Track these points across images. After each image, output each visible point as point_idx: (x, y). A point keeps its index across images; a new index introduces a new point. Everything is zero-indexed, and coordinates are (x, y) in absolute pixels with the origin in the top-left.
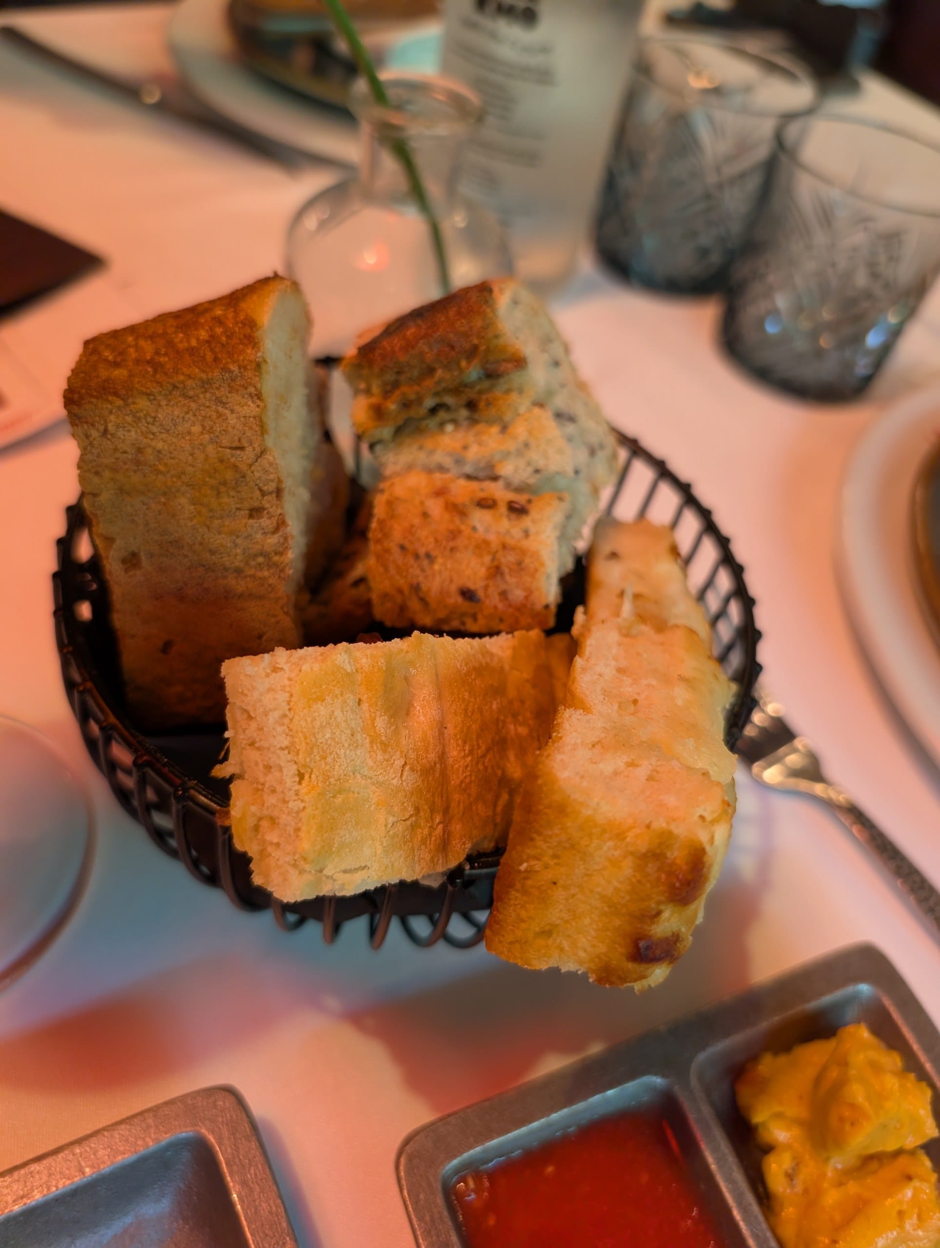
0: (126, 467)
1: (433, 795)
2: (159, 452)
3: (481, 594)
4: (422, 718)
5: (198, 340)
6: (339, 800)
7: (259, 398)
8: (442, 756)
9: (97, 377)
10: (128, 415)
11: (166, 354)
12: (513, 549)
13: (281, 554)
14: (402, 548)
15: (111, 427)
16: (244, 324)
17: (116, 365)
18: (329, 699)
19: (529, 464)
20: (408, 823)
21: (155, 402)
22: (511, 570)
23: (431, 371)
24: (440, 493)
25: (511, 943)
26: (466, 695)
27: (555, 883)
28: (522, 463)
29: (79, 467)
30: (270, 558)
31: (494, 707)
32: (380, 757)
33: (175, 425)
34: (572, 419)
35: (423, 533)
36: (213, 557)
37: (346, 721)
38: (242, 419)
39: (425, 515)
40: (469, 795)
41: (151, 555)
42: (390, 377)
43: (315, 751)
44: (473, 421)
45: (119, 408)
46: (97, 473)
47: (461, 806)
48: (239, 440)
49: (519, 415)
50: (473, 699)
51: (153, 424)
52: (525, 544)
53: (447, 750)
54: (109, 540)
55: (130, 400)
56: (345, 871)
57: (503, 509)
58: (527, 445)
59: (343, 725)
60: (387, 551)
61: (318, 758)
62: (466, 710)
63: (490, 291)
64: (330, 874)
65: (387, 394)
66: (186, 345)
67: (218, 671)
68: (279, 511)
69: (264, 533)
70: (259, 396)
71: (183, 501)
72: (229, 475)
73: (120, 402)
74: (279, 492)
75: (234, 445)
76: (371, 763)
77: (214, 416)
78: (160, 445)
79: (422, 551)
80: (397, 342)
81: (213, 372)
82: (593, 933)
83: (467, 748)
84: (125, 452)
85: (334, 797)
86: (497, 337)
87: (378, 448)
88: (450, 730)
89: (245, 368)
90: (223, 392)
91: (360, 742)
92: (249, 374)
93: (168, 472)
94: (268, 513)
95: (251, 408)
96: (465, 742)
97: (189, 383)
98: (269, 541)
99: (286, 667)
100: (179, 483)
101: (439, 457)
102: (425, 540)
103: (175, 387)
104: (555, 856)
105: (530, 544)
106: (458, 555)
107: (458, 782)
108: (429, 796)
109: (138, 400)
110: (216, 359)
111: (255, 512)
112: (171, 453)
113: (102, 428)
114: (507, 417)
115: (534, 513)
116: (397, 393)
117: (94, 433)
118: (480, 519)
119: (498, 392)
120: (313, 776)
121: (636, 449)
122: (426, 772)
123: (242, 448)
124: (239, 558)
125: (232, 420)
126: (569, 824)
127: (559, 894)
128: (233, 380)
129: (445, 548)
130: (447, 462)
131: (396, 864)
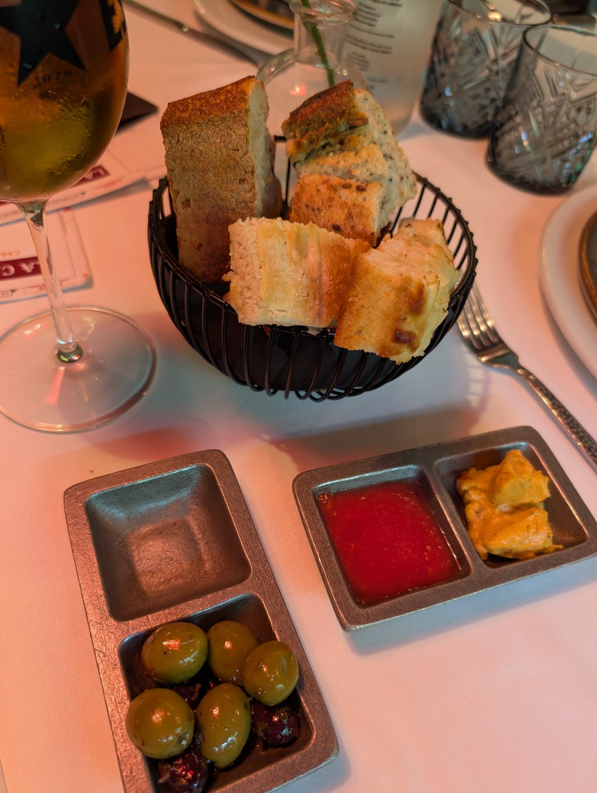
0: (186, 158)
1: (315, 291)
2: (201, 151)
3: (342, 227)
4: (312, 259)
5: (220, 99)
6: (276, 279)
7: (246, 126)
8: (320, 277)
9: (175, 116)
10: (188, 133)
11: (206, 106)
12: (358, 206)
13: (252, 202)
14: (307, 206)
15: (181, 139)
16: (241, 93)
17: (183, 111)
18: (273, 238)
19: (368, 170)
20: (305, 298)
21: (200, 128)
22: (356, 216)
23: (324, 124)
24: (325, 182)
25: (344, 339)
26: (332, 256)
27: (363, 307)
28: (364, 170)
29: (166, 157)
30: (247, 205)
31: (345, 266)
32: (293, 267)
33: (209, 139)
34: (391, 158)
35: (317, 199)
36: (222, 203)
37: (280, 248)
38: (238, 136)
39: (318, 191)
40: (331, 298)
41: (195, 201)
42: (304, 127)
43: (267, 256)
44: (342, 150)
45: (184, 130)
46: (173, 160)
47: (328, 301)
48: (237, 146)
49: (364, 147)
50: (335, 258)
51: (199, 138)
52: (363, 204)
53: (322, 276)
54: (178, 193)
55: (190, 126)
56: (278, 310)
57: (354, 188)
58: (367, 161)
59: (278, 250)
60: (300, 207)
61: (268, 260)
62: (332, 261)
63: (352, 84)
64: (271, 310)
65: (302, 136)
66: (214, 102)
67: (227, 228)
68: (252, 181)
69: (245, 192)
70: (246, 125)
71: (211, 175)
72: (231, 163)
73: (185, 127)
74: (253, 172)
75: (234, 148)
76: (289, 269)
77: (226, 134)
78: (201, 148)
79: (316, 207)
80: (308, 110)
81: (226, 114)
82: (378, 330)
83: (331, 277)
84: (186, 151)
85: (274, 277)
86: (354, 107)
87: (298, 165)
88: (324, 268)
89: (241, 112)
90: (231, 123)
91: (285, 259)
92: (242, 114)
93: (205, 161)
94: (247, 182)
95: (243, 131)
96: (330, 275)
97: (216, 118)
98: (247, 195)
99: (256, 223)
100: (209, 166)
101: (325, 168)
102: (318, 201)
103: (210, 120)
104: (364, 294)
105: (366, 204)
106: (332, 209)
107: (327, 291)
108: (314, 291)
109: (193, 126)
110: (228, 108)
111: (242, 181)
112: (206, 152)
113: (177, 139)
114: (358, 148)
115: (368, 190)
116: (307, 134)
117: (174, 142)
118: (344, 194)
119: (354, 136)
120: (266, 267)
121: (426, 183)
122: (313, 281)
123: (238, 150)
124: (233, 204)
125: (234, 136)
126: (369, 277)
127: (364, 311)
128: (235, 118)
129: (326, 205)
130: (330, 170)
131: (298, 314)
